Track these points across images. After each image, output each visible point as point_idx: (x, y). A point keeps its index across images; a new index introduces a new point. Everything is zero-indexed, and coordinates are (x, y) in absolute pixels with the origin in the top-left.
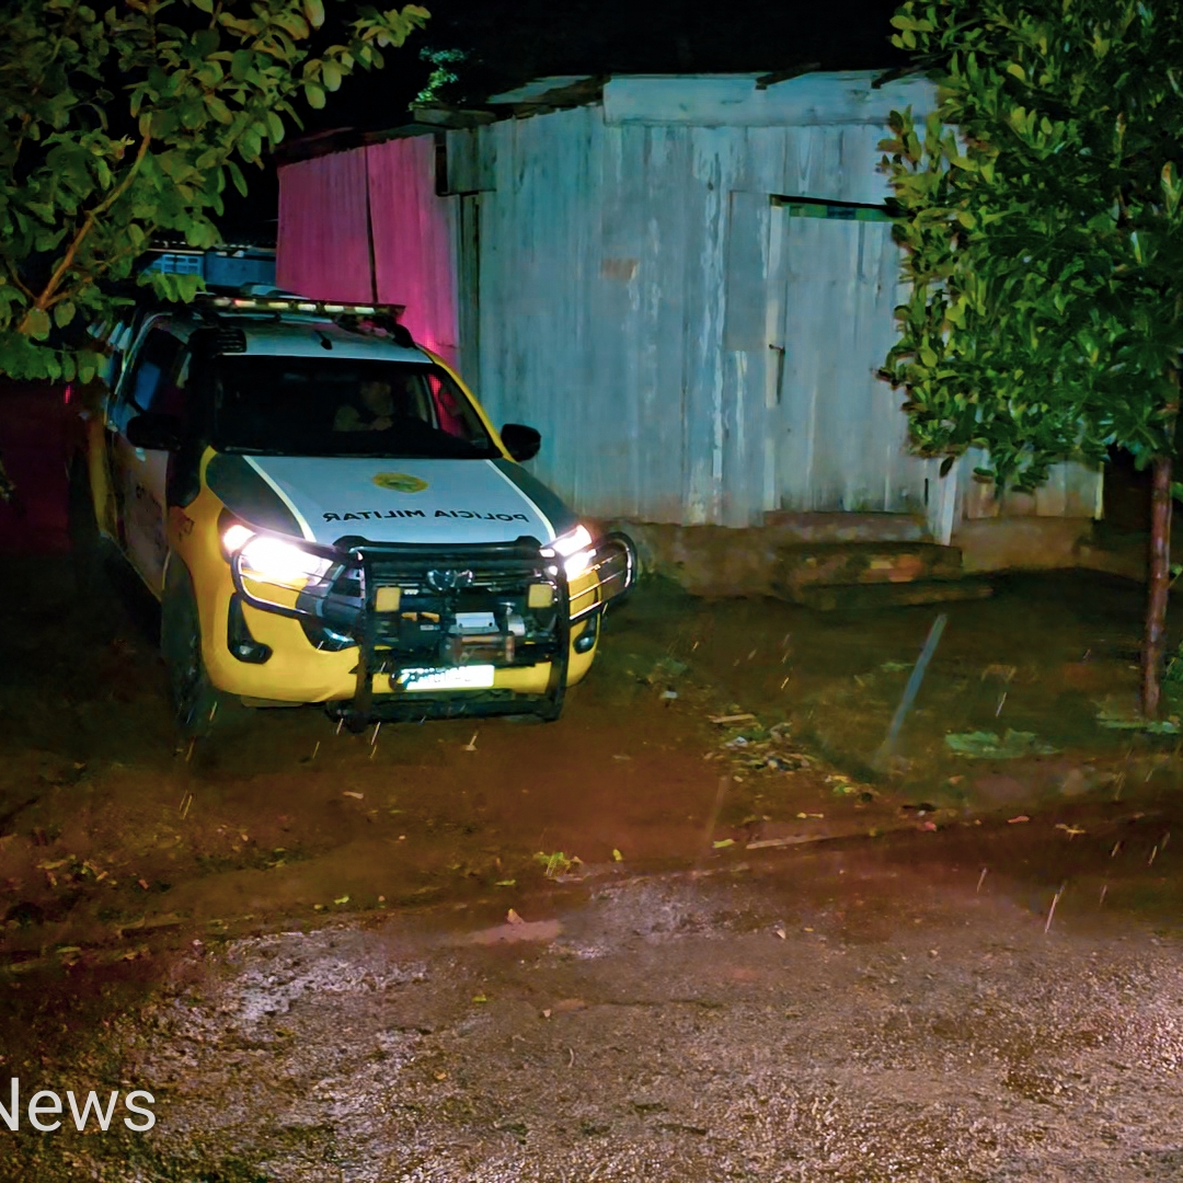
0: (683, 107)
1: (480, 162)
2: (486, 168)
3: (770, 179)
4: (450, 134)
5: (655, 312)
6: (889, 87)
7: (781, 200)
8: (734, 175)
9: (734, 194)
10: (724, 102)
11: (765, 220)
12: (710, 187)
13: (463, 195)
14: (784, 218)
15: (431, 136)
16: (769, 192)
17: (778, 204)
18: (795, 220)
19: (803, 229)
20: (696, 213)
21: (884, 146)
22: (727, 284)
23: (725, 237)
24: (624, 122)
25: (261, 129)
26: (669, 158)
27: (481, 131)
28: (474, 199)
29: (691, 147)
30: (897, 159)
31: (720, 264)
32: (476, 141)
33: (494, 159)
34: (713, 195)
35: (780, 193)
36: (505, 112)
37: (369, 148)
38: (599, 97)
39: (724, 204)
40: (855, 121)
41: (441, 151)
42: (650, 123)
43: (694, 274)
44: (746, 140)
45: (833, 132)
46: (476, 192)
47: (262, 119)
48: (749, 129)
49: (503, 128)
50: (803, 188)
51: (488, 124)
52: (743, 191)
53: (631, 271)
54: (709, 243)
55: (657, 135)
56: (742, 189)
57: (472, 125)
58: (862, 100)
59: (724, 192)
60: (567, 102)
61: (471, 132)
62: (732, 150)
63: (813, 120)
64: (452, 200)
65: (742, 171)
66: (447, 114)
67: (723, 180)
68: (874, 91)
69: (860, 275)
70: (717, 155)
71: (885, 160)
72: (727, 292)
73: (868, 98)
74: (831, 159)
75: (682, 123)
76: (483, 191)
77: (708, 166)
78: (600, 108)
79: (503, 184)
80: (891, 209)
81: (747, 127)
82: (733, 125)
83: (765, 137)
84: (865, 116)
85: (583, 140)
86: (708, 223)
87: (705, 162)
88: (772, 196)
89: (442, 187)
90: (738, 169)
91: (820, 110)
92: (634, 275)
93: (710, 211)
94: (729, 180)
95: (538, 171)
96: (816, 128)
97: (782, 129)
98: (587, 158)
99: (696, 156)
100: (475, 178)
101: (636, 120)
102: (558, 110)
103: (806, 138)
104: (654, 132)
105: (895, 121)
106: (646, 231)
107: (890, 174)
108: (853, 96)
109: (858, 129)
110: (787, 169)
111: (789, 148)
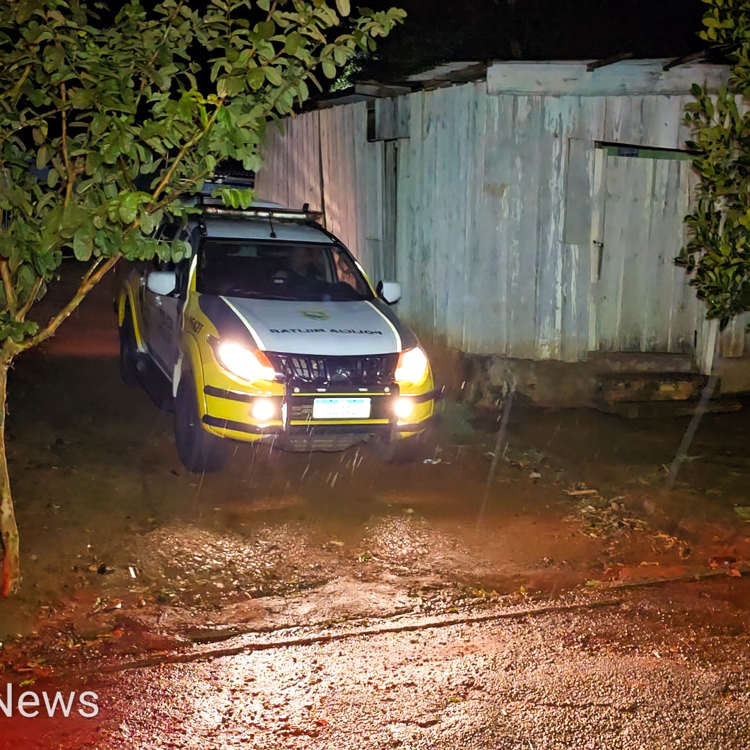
0: (539, 83)
1: (400, 121)
2: (403, 123)
3: (595, 131)
4: (378, 101)
5: (519, 218)
6: (675, 70)
7: (602, 145)
8: (571, 128)
9: (572, 141)
10: (566, 80)
11: (591, 158)
12: (556, 136)
13: (386, 141)
14: (604, 156)
15: (365, 103)
16: (594, 139)
17: (600, 148)
18: (611, 158)
19: (616, 164)
20: (547, 153)
21: (689, 107)
22: (566, 201)
23: (565, 169)
24: (500, 93)
25: (293, 91)
26: (529, 117)
27: (400, 99)
28: (394, 144)
29: (543, 110)
30: (696, 116)
31: (561, 186)
32: (396, 106)
33: (409, 117)
34: (558, 141)
35: (601, 140)
36: (417, 86)
37: (321, 111)
38: (484, 76)
39: (565, 147)
40: (651, 92)
41: (371, 112)
42: (518, 93)
43: (544, 192)
44: (580, 105)
45: (637, 99)
46: (396, 139)
47: (295, 85)
48: (582, 98)
49: (415, 97)
50: (617, 137)
51: (405, 95)
52: (577, 139)
53: (503, 192)
54: (555, 173)
55: (522, 101)
56: (577, 136)
57: (393, 96)
58: (657, 79)
59: (564, 139)
60: (459, 79)
61: (392, 100)
62: (570, 111)
63: (624, 92)
64: (379, 145)
65: (577, 126)
66: (377, 88)
67: (564, 132)
68: (664, 73)
69: (653, 195)
70: (560, 115)
71: (688, 116)
72: (565, 205)
73: (661, 77)
74: (636, 118)
75: (536, 93)
76: (401, 138)
77: (554, 121)
78: (484, 83)
79: (415, 133)
80: (691, 149)
81: (580, 96)
82: (571, 95)
83: (593, 103)
84: (659, 90)
85: (472, 105)
86: (554, 160)
87: (553, 119)
88: (596, 142)
89: (371, 136)
90: (574, 124)
91: (629, 86)
92: (505, 194)
93: (556, 151)
94: (568, 132)
95: (439, 125)
96: (626, 98)
97: (603, 98)
98: (474, 118)
99: (547, 116)
100: (395, 131)
101: (509, 91)
102: (454, 85)
103: (619, 104)
104: (520, 99)
105: (695, 90)
106: (513, 164)
107: (693, 126)
108: (650, 76)
109: (653, 98)
110: (606, 124)
111: (607, 111)
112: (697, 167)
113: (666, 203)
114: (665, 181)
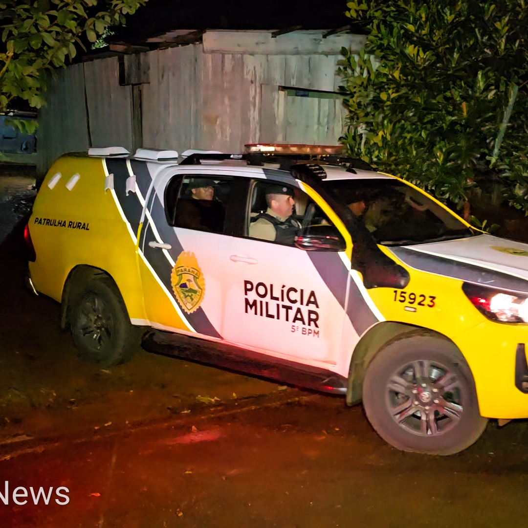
0: (239, 45)
1: (142, 71)
2: (145, 73)
3: (278, 79)
4: (126, 57)
5: (228, 139)
6: (331, 37)
7: (283, 88)
8: (262, 76)
9: (263, 86)
10: (257, 43)
11: (277, 97)
12: (252, 82)
13: (133, 85)
14: (285, 97)
15: (116, 58)
16: (278, 84)
17: (282, 90)
18: (290, 98)
19: (293, 102)
20: (247, 94)
21: (339, 63)
22: (260, 127)
23: (259, 105)
24: (213, 52)
25: (65, 51)
26: (233, 68)
27: (142, 56)
28: (139, 88)
29: (243, 64)
30: (345, 68)
31: (257, 118)
32: (139, 59)
33: (149, 68)
34: (253, 85)
35: (283, 85)
36: (154, 46)
37: (85, 63)
38: (200, 40)
39: (258, 90)
40: (315, 53)
41: (122, 64)
42: (225, 52)
43: (245, 121)
44: (268, 61)
45: (306, 57)
46: (140, 84)
47: (67, 46)
48: (269, 56)
49: (152, 54)
50: (293, 83)
51: (145, 52)
52: (267, 84)
53: (217, 120)
54: (252, 108)
55: (228, 57)
56: (266, 83)
57: (137, 52)
58: (319, 43)
59: (258, 84)
60: (183, 42)
61: (136, 56)
62: (261, 66)
63: (297, 53)
64: (128, 88)
65: (266, 75)
66: (125, 47)
67: (258, 78)
68: (323, 39)
69: (319, 123)
70: (255, 68)
71: (339, 69)
72: (260, 130)
73: (321, 43)
74: (306, 71)
75: (238, 52)
76: (144, 83)
77: (251, 72)
78: (201, 45)
79: (154, 81)
80: (342, 91)
81: (268, 55)
82: (262, 54)
83: (277, 60)
84: (320, 51)
85: (193, 60)
86: (251, 99)
87: (249, 71)
88: (279, 86)
89: (123, 81)
90: (264, 75)
91: (300, 49)
92: (218, 123)
93: (252, 93)
94: (260, 79)
95: (170, 74)
96: (298, 56)
97: (283, 56)
98: (195, 70)
99: (245, 68)
100: (139, 77)
101: (218, 50)
102: (180, 45)
103: (293, 60)
104: (226, 56)
105: (344, 52)
106: (223, 103)
107: (343, 76)
108: (314, 41)
109: (317, 56)
110: (286, 74)
111: (286, 65)
112: (346, 104)
113: (328, 128)
114: (327, 113)
